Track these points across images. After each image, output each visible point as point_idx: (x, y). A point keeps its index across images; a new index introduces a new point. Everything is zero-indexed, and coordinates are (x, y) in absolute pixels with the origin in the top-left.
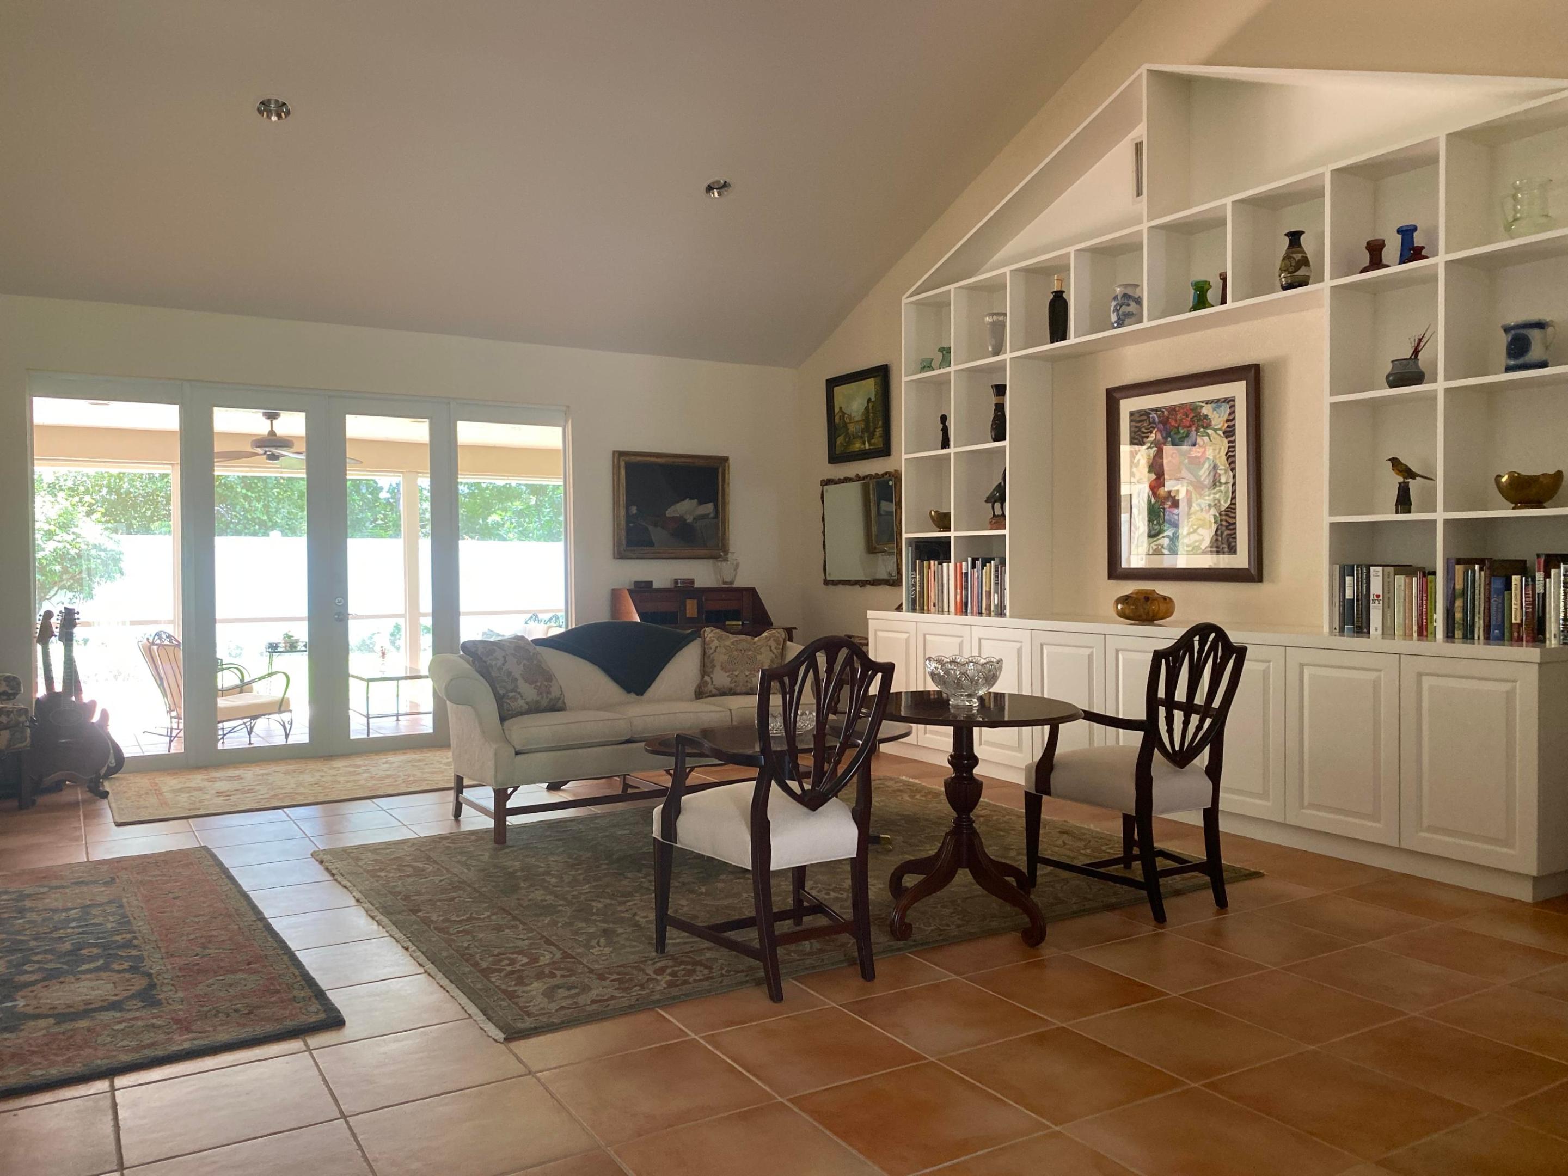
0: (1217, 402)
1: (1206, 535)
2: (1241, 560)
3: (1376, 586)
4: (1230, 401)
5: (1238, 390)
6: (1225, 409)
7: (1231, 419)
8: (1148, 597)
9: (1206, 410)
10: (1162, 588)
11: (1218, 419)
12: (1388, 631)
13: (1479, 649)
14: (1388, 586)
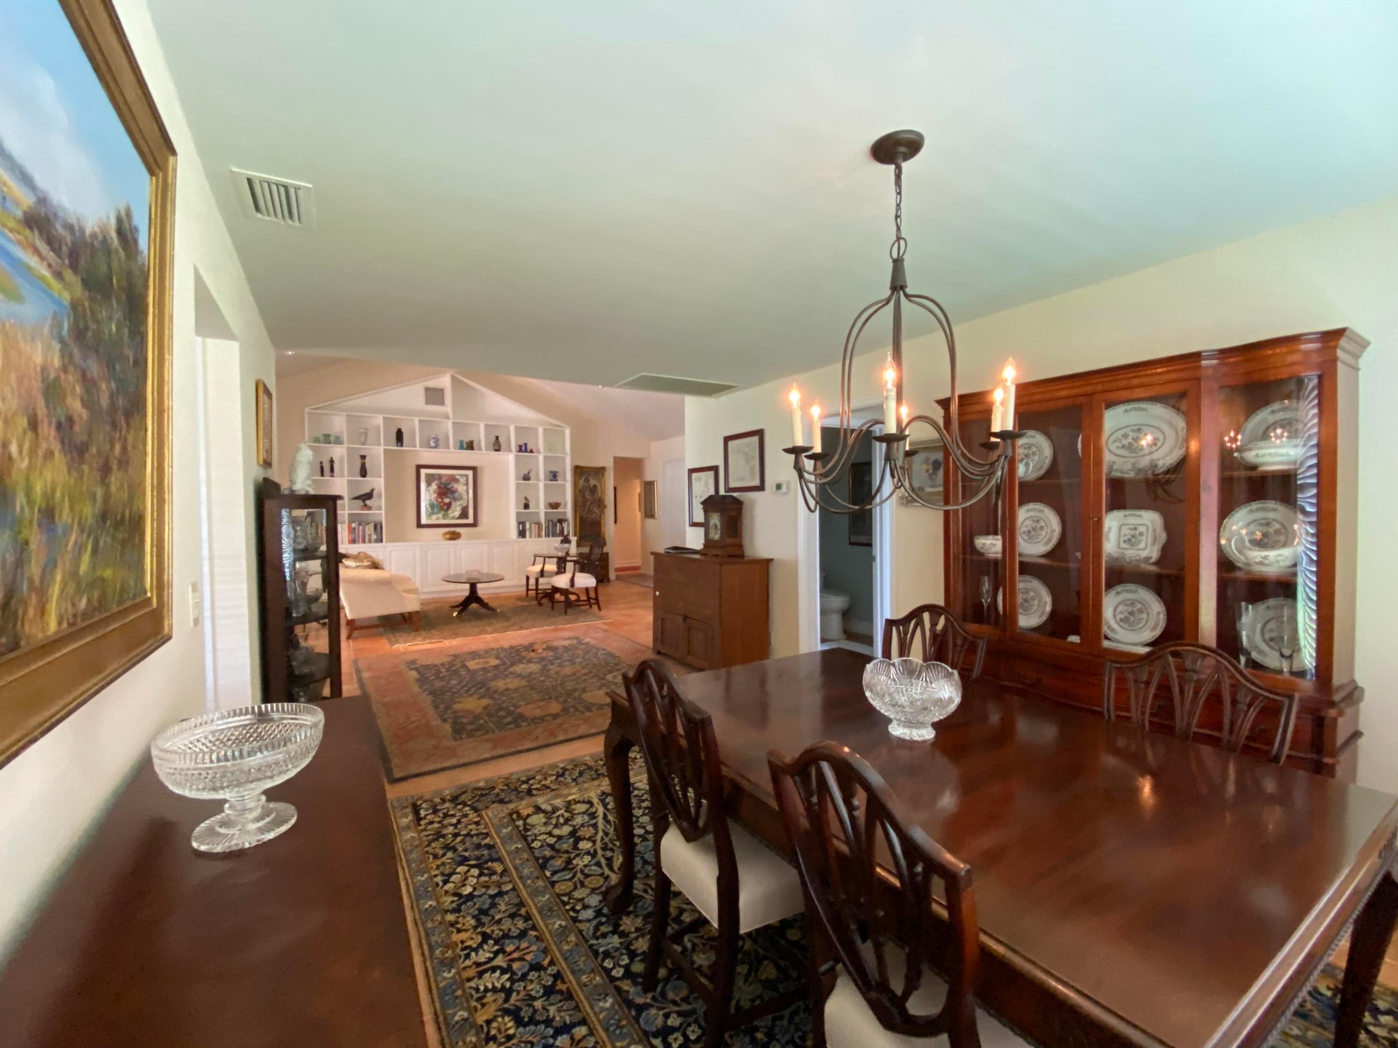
0: (462, 475)
1: (457, 513)
2: (470, 520)
3: (528, 526)
4: (467, 476)
5: (470, 473)
6: (465, 478)
7: (467, 480)
8: (454, 533)
9: (457, 477)
10: (458, 530)
11: (463, 480)
12: (531, 537)
13: (551, 538)
14: (531, 527)
